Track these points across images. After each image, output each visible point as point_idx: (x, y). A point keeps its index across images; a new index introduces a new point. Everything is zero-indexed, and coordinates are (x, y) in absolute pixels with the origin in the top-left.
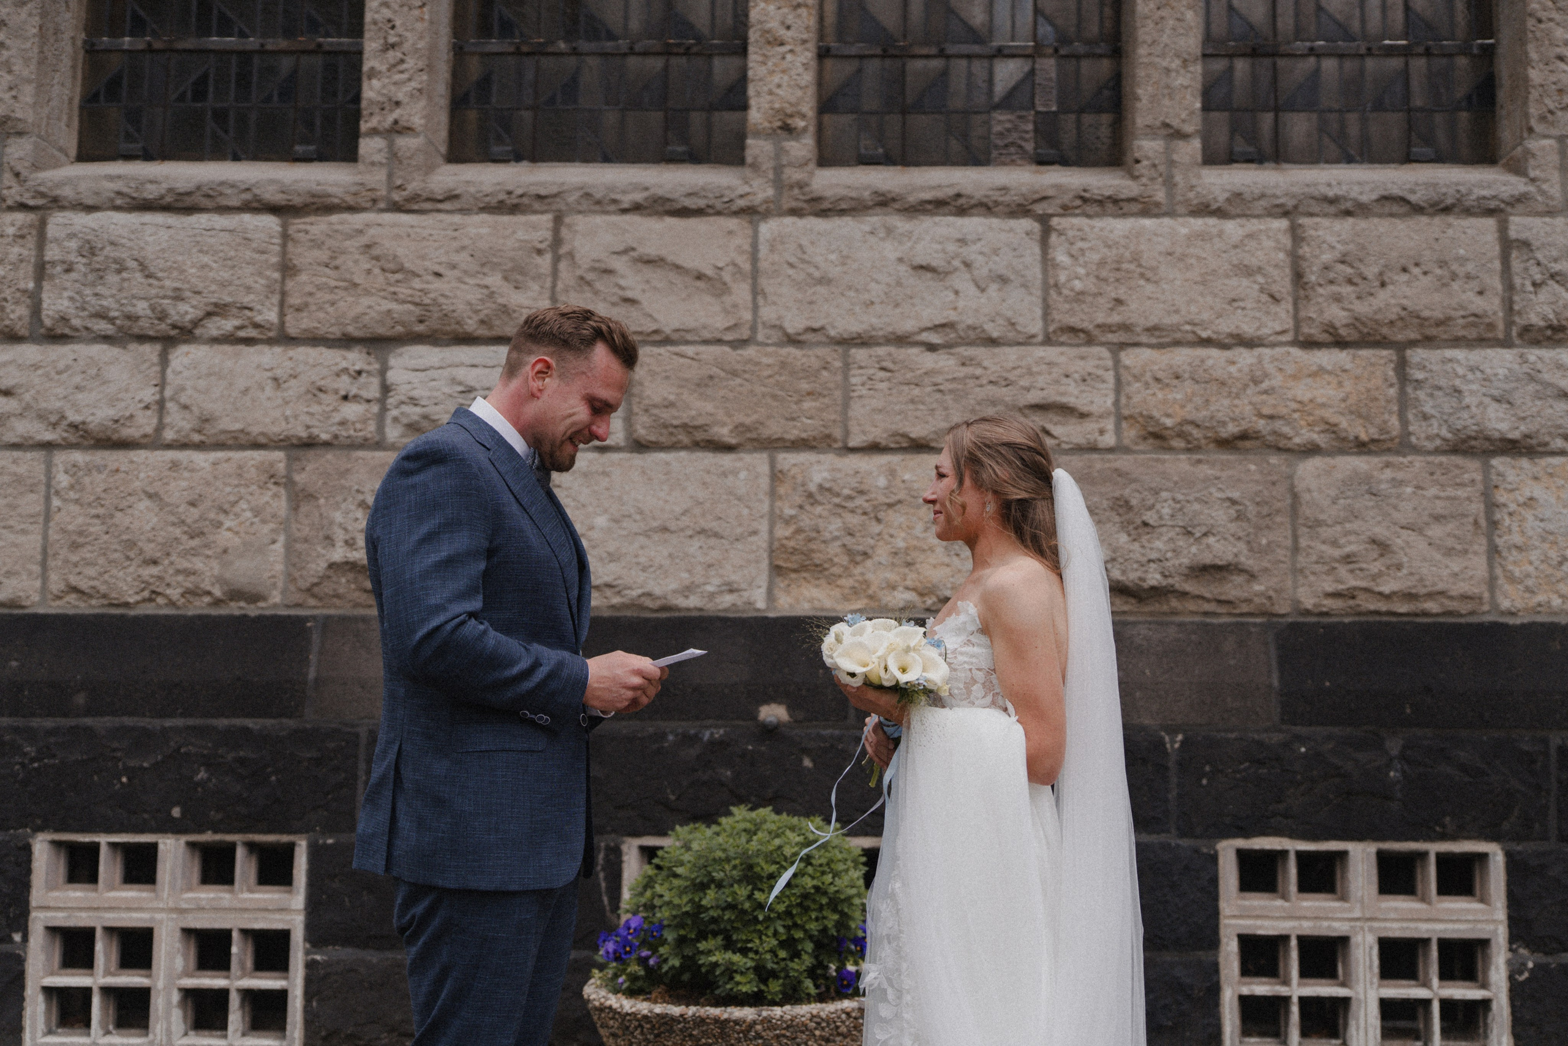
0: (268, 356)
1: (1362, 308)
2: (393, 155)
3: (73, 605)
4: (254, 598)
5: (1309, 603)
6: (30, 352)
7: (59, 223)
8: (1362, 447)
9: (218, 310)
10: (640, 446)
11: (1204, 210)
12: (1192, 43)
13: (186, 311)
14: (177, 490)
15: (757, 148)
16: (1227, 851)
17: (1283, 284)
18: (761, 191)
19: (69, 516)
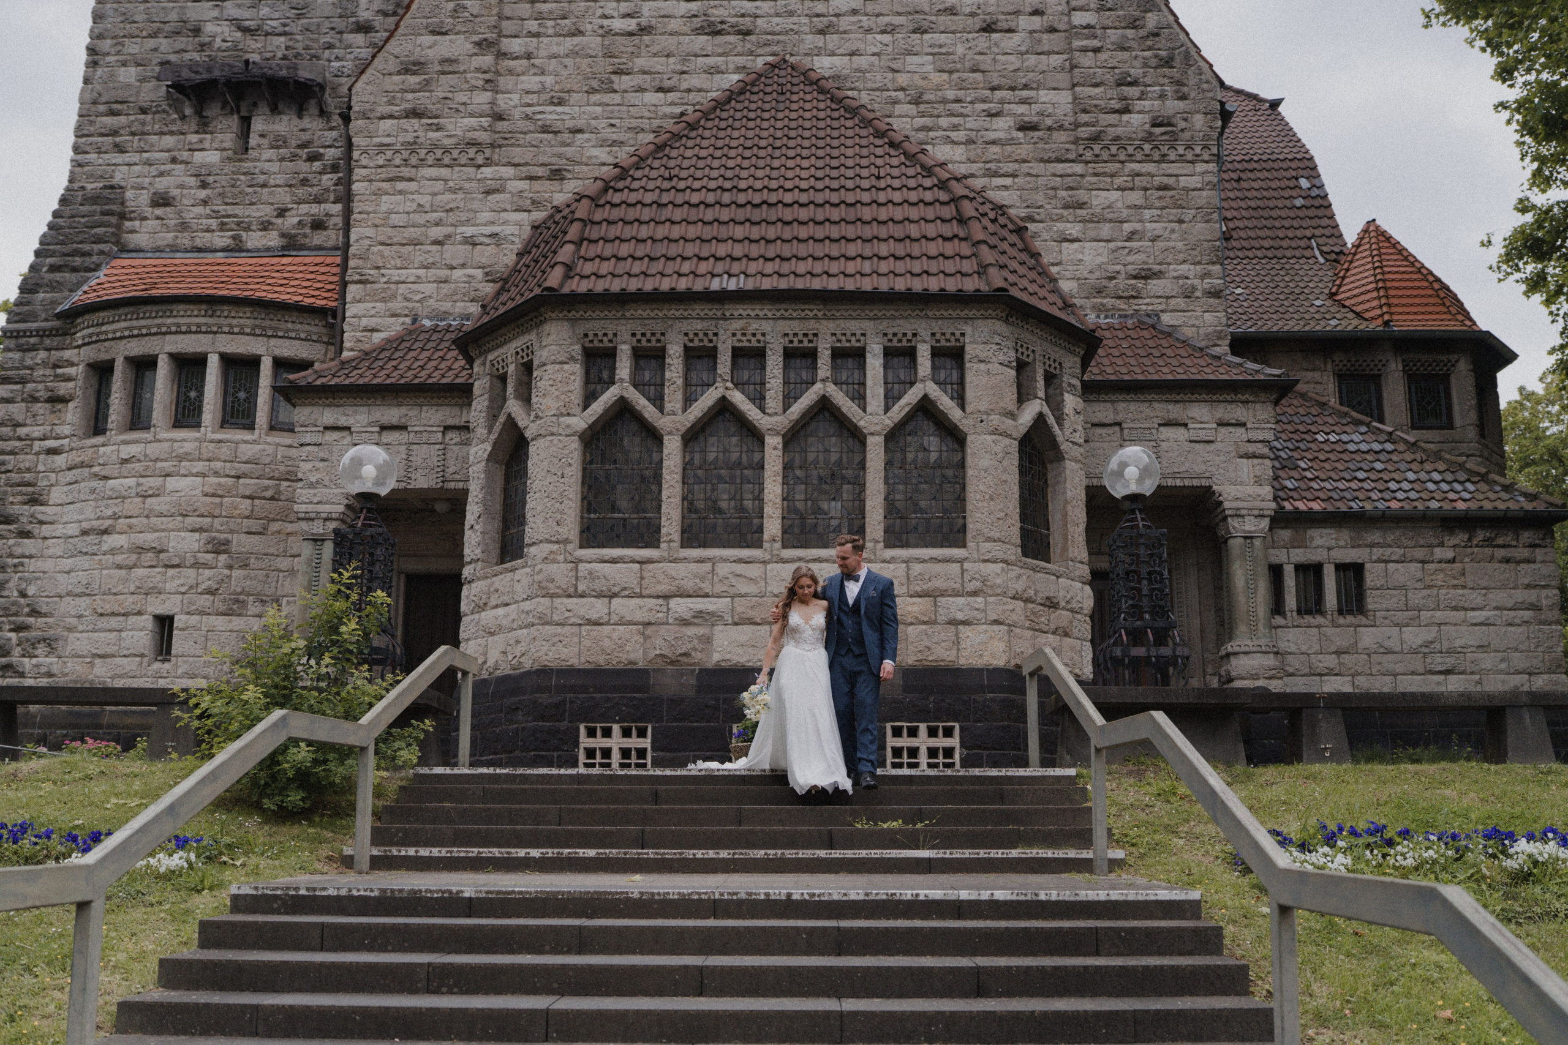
0: (638, 601)
1: (925, 587)
2: (669, 547)
3: (588, 666)
4: (635, 663)
5: (910, 662)
6: (575, 600)
7: (581, 566)
8: (925, 623)
9: (625, 589)
10: (736, 624)
11: (884, 561)
12: (881, 518)
13: (616, 589)
14: (615, 636)
15: (766, 545)
16: (888, 726)
17: (904, 581)
18: (767, 557)
19: (587, 643)
